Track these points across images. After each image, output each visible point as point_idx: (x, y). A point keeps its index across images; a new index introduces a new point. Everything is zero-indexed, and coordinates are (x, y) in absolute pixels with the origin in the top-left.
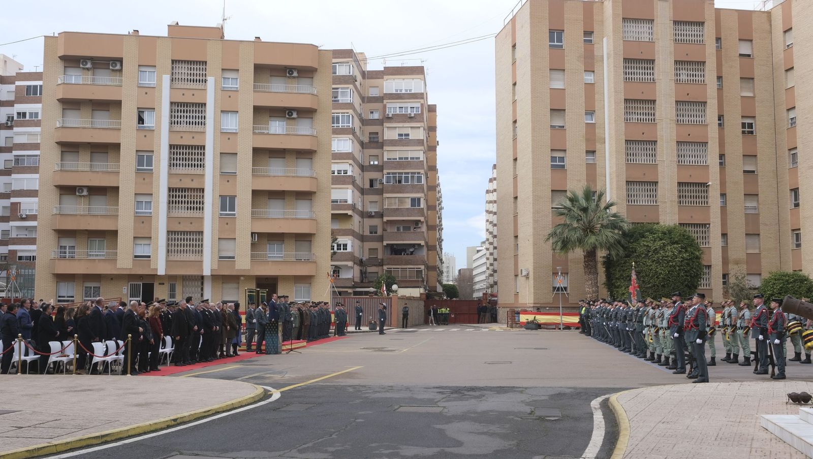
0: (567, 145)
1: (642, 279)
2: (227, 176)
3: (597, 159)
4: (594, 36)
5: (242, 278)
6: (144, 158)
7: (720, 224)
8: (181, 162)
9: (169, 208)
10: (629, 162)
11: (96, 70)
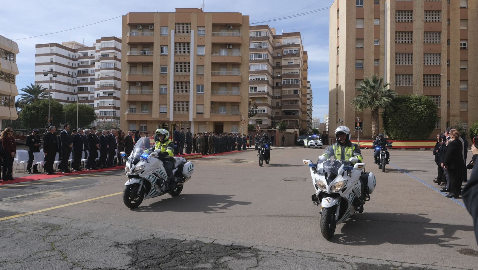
0: (364, 56)
1: (403, 123)
2: (200, 76)
3: (380, 63)
5: (207, 123)
6: (164, 69)
7: (446, 96)
8: (180, 70)
9: (174, 91)
10: (397, 64)
11: (144, 30)
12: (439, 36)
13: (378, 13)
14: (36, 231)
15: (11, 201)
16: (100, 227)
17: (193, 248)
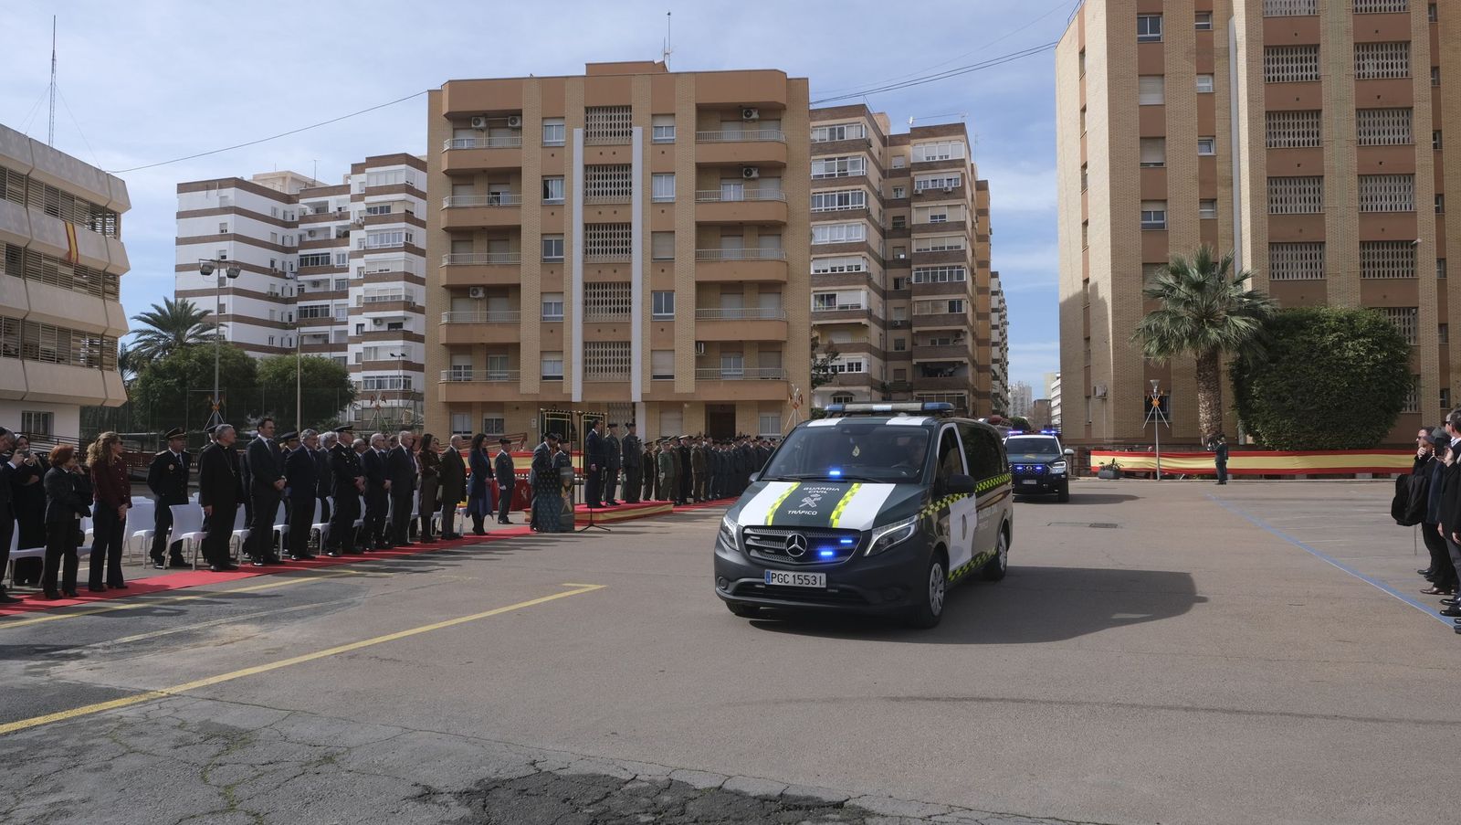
0: (1169, 191)
1: (1299, 397)
2: (661, 263)
3: (1219, 212)
4: (1214, 17)
5: (686, 405)
6: (553, 246)
7: (1436, 307)
8: (600, 247)
9: (585, 311)
10: (1274, 212)
11: (492, 131)
12: (1405, 121)
13: (1209, 58)
14: (180, 749)
15: (104, 655)
16: (371, 736)
17: (660, 805)
